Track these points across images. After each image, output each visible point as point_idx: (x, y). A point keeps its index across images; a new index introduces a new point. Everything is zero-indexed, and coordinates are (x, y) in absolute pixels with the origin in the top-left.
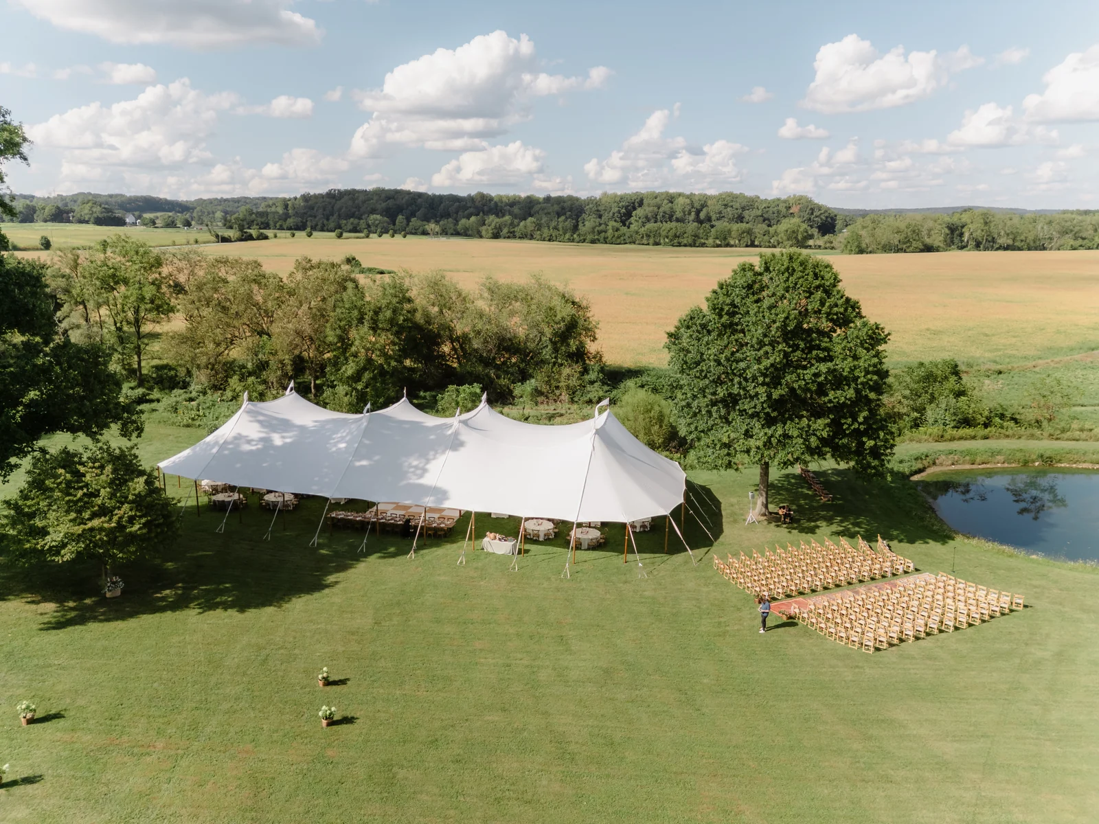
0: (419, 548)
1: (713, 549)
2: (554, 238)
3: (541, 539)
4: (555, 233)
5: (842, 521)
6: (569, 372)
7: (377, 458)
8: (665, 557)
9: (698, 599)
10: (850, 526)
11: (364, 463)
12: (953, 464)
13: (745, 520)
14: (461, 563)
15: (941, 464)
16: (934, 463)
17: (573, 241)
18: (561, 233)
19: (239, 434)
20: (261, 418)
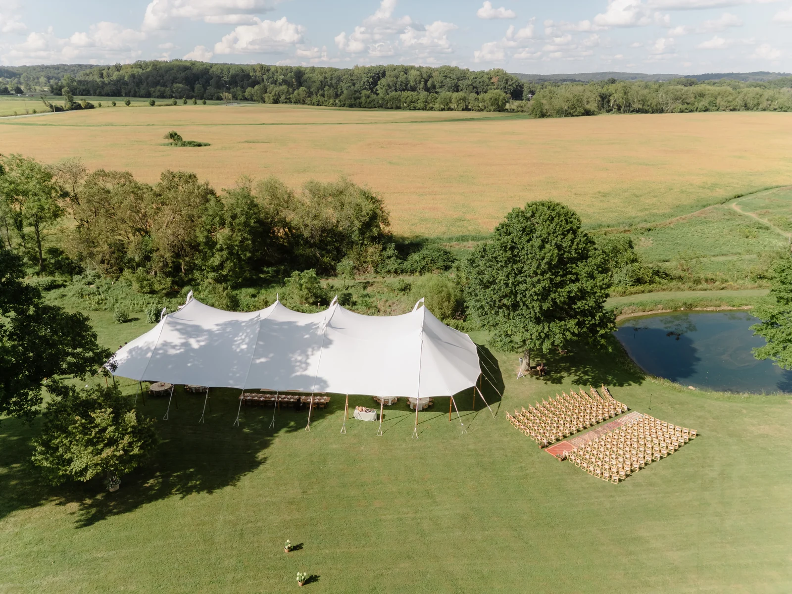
0: (312, 421)
1: (503, 402)
2: (321, 103)
3: (390, 404)
4: (322, 99)
5: (576, 371)
6: (372, 250)
7: (271, 355)
8: (474, 413)
9: (504, 449)
10: (582, 375)
11: (263, 360)
12: (632, 313)
13: (516, 375)
14: (343, 431)
15: (625, 313)
16: (621, 313)
17: (335, 105)
18: (326, 99)
19: (165, 341)
20: (179, 327)
